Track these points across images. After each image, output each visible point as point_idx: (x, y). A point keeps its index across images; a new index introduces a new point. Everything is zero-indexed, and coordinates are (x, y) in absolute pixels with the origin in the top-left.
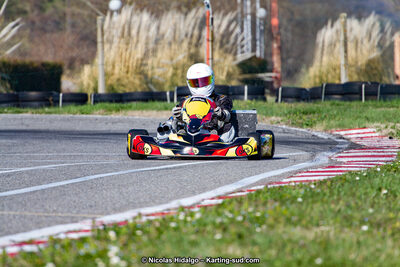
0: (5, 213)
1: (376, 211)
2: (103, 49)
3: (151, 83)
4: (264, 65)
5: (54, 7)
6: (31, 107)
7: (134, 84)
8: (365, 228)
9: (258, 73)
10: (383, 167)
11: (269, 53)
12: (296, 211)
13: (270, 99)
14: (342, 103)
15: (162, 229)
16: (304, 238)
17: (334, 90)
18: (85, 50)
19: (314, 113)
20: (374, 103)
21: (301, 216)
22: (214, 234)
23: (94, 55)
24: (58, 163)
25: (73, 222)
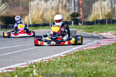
0: (3, 60)
1: (111, 57)
2: (31, 11)
4: (78, 15)
7: (40, 21)
8: (108, 62)
10: (113, 44)
11: (79, 11)
12: (87, 58)
13: (80, 24)
14: (101, 25)
15: (49, 64)
16: (90, 66)
18: (26, 12)
19: (92, 28)
20: (110, 25)
21: (89, 59)
22: (64, 65)
23: (28, 13)
24: (18, 45)
25: (23, 62)
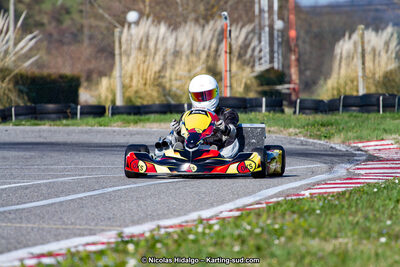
0: (23, 225)
1: (394, 223)
2: (121, 61)
3: (169, 95)
4: (281, 77)
5: (72, 19)
6: (49, 119)
7: (152, 96)
8: (383, 240)
9: (276, 84)
11: (286, 65)
12: (314, 223)
13: (288, 110)
14: (360, 114)
15: (180, 241)
16: (323, 250)
17: (352, 101)
18: (103, 62)
19: (332, 125)
20: (392, 115)
21: (320, 228)
22: (232, 246)
23: (112, 67)
25: (91, 234)
